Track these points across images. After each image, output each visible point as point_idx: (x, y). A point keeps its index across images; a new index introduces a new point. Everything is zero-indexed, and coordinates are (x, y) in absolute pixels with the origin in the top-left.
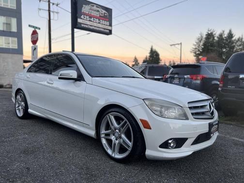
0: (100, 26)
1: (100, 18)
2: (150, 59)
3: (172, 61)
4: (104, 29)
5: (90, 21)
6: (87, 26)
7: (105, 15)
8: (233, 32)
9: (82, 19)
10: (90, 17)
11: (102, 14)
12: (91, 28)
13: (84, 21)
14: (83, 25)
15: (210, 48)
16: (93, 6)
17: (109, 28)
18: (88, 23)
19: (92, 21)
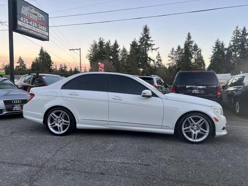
0: (38, 30)
1: (38, 22)
2: (40, 61)
3: (63, 64)
4: (42, 34)
5: (29, 24)
6: (26, 30)
7: (42, 20)
8: (118, 43)
9: (21, 21)
10: (29, 20)
11: (40, 18)
12: (31, 32)
13: (23, 23)
14: (22, 28)
15: (103, 55)
16: (32, 8)
17: (47, 34)
18: (27, 26)
19: (31, 25)
